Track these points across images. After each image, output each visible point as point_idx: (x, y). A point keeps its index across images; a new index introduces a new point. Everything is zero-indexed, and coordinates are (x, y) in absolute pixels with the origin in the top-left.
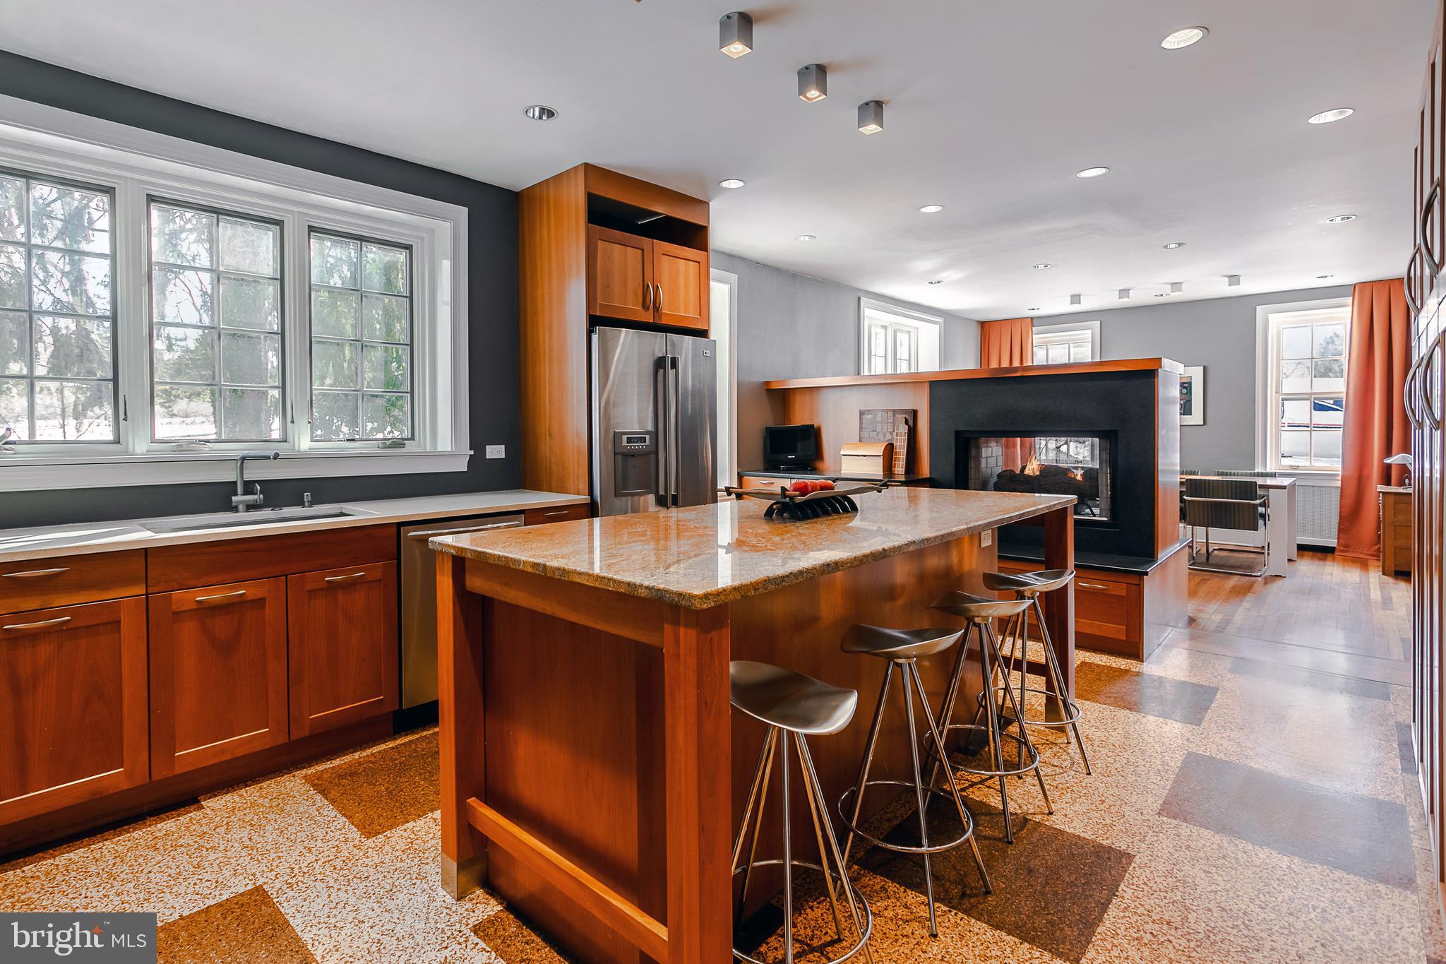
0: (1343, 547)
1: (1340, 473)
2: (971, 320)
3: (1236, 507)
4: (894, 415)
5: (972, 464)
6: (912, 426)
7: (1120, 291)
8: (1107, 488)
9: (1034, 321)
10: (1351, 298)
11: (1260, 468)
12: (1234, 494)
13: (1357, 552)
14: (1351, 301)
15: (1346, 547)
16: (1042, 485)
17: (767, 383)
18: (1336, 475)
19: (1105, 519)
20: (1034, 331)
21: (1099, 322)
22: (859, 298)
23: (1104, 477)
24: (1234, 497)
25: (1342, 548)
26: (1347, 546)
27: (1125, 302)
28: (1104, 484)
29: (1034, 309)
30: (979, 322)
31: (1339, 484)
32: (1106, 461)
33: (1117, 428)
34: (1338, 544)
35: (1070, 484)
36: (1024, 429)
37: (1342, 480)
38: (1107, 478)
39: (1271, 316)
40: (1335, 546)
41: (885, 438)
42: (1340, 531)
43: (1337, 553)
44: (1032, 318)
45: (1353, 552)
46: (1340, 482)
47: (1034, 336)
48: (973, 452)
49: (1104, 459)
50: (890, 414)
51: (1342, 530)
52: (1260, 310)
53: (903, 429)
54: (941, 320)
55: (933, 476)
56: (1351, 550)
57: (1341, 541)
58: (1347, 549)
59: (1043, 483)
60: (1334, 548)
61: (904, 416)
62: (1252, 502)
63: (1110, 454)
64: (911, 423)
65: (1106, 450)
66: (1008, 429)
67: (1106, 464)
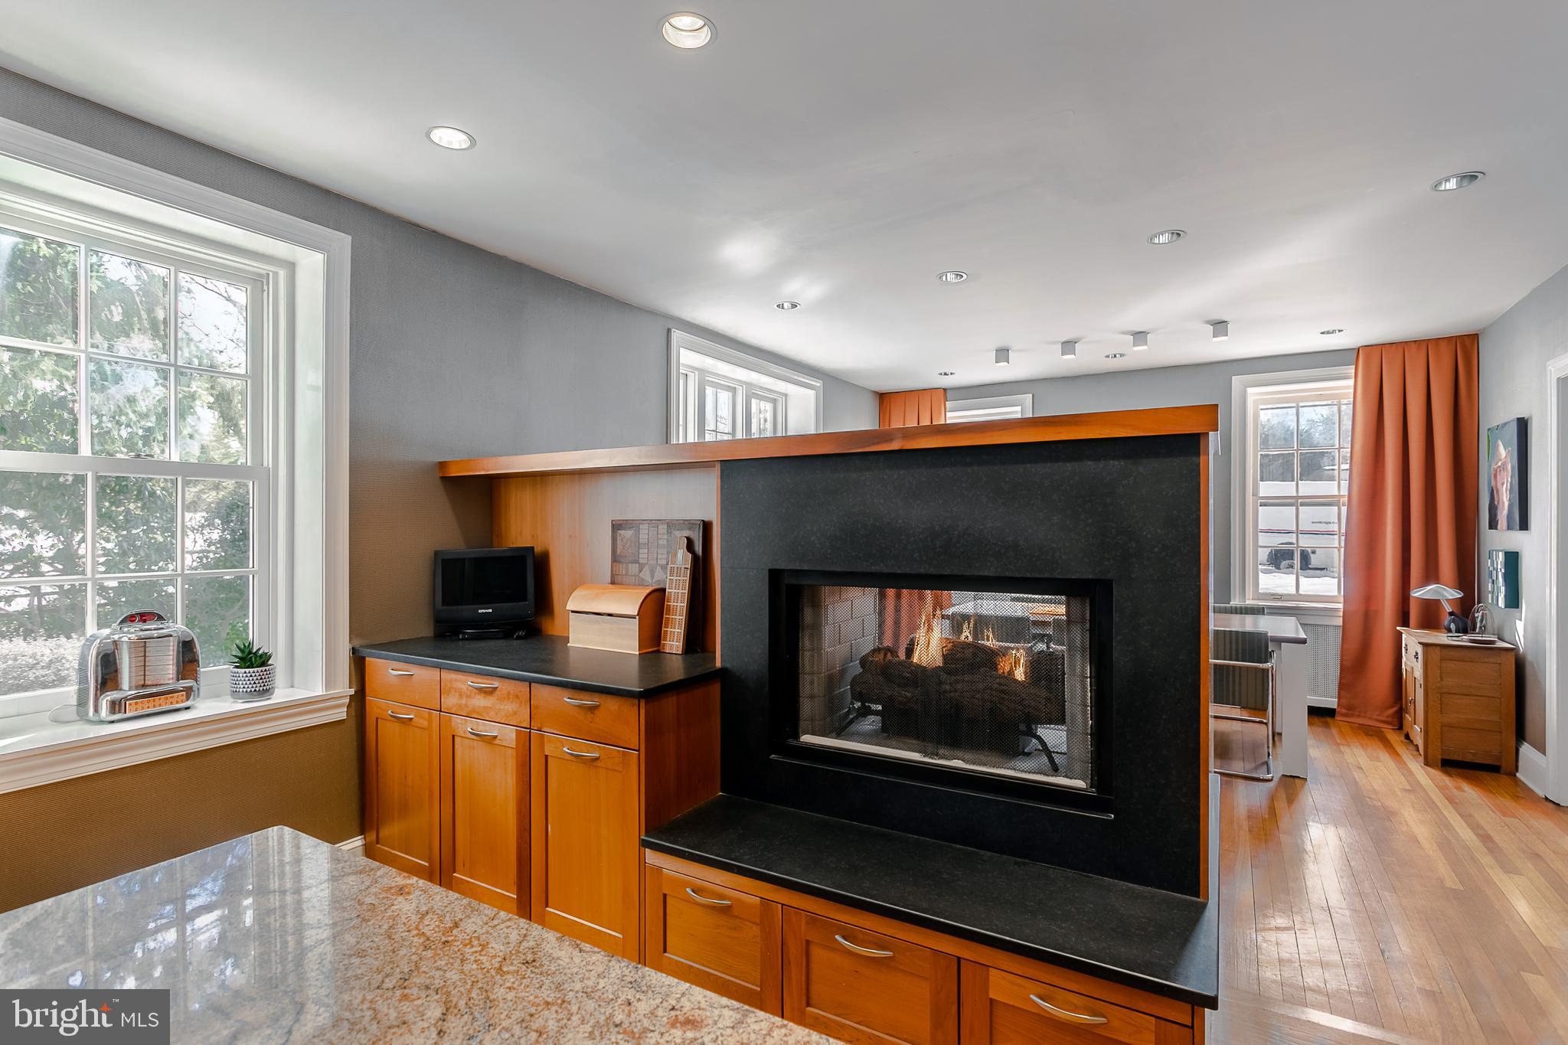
0: (1346, 709)
1: (1341, 606)
2: (863, 388)
3: (1237, 673)
4: (669, 532)
5: (806, 642)
6: (700, 553)
7: (1063, 343)
8: (1084, 712)
9: (949, 394)
10: (1354, 366)
11: (1237, 600)
12: (1234, 653)
13: (1364, 717)
14: (1353, 371)
15: (1349, 710)
16: (945, 692)
17: (442, 465)
18: (1336, 610)
19: (1080, 784)
20: (947, 406)
21: (1031, 395)
22: (669, 331)
23: (1078, 685)
24: (1234, 657)
25: (1344, 711)
26: (1350, 708)
27: (1070, 363)
28: (1078, 700)
29: (945, 374)
30: (875, 393)
31: (1339, 622)
32: (1083, 650)
33: (1110, 576)
34: (1338, 706)
35: (1003, 692)
36: (908, 570)
37: (1343, 616)
38: (1084, 688)
39: (1250, 390)
40: (1336, 707)
41: (652, 576)
42: (1342, 686)
43: (1338, 718)
44: (945, 390)
45: (1359, 716)
46: (1341, 619)
47: (947, 413)
48: (808, 614)
49: (1078, 643)
50: (663, 528)
51: (1343, 687)
52: (1236, 381)
53: (683, 559)
54: (818, 384)
55: (728, 665)
56: (1357, 713)
57: (1343, 701)
58: (1351, 712)
59: (948, 687)
60: (1334, 710)
61: (687, 533)
62: (1261, 665)
63: (1091, 630)
64: (699, 548)
65: (1083, 622)
66: (874, 569)
67: (1083, 657)
